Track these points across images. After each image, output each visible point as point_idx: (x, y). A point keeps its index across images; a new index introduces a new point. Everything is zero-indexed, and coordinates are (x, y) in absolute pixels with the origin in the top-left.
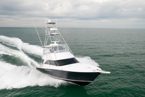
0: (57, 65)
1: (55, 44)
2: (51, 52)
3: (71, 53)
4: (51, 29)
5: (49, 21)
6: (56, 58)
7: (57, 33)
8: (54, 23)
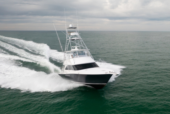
0: (75, 70)
1: (76, 49)
2: (72, 58)
3: (92, 57)
4: (72, 34)
5: (70, 26)
6: (74, 63)
7: (78, 38)
8: (75, 28)
